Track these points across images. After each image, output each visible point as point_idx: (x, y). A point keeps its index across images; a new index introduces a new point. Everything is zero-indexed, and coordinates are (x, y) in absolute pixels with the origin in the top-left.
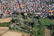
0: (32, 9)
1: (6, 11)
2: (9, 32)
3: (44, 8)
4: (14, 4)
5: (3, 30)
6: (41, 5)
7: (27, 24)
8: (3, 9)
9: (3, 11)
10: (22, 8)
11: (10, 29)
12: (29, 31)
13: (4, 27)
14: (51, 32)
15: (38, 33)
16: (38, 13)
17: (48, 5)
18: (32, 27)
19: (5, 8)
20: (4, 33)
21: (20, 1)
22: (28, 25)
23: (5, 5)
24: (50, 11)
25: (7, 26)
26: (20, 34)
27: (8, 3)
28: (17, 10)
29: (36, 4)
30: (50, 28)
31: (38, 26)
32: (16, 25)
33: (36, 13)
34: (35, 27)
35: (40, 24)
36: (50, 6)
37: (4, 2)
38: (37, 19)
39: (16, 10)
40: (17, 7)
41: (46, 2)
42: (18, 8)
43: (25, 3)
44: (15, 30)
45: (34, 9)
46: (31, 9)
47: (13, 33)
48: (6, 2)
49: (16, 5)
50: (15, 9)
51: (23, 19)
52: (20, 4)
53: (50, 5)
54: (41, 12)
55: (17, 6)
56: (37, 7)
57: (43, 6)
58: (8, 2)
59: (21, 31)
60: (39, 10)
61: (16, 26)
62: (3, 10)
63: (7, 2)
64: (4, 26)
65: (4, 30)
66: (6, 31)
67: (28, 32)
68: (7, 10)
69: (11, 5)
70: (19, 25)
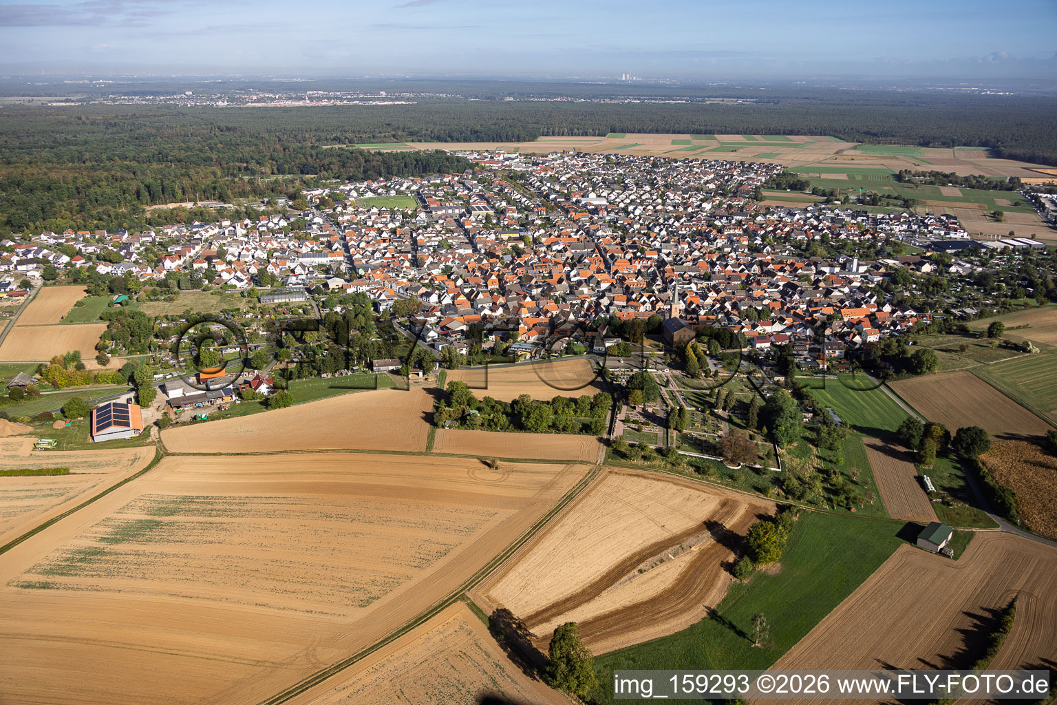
0: (712, 295)
1: (530, 311)
2: (614, 480)
3: (790, 285)
4: (568, 254)
5: (568, 462)
6: (762, 264)
7: (720, 411)
8: (503, 291)
9: (505, 306)
10: (633, 282)
11: (617, 453)
12: (757, 471)
13: (562, 436)
14: (920, 480)
15: (825, 489)
16: (769, 329)
17: (816, 264)
18: (772, 438)
19: (512, 281)
20: (584, 484)
21: (599, 233)
22: (730, 421)
23: (508, 259)
24: (850, 315)
25: (586, 429)
26: (704, 495)
27: (521, 245)
28: (605, 302)
29: (723, 257)
30: (902, 449)
31: (808, 434)
32: (643, 420)
33: (754, 326)
34: (790, 442)
35: (815, 413)
36: (827, 270)
37: (493, 237)
38: (782, 374)
39: (598, 304)
40: (599, 277)
41: (787, 238)
42: (604, 286)
43: (642, 251)
44: (657, 462)
45: (723, 294)
46: (705, 297)
47: (648, 492)
48: (505, 237)
49: (580, 261)
50: (585, 290)
51: (678, 372)
52: (612, 257)
53: (831, 266)
54: (782, 320)
55: (594, 267)
56: (738, 278)
57: (782, 270)
58: (521, 239)
59: (699, 469)
60: (762, 299)
61: (645, 429)
62: (501, 300)
63: (515, 239)
64: (564, 430)
65: (575, 462)
66: (592, 474)
67: (755, 479)
68: (528, 299)
69: (544, 261)
70: (672, 425)
